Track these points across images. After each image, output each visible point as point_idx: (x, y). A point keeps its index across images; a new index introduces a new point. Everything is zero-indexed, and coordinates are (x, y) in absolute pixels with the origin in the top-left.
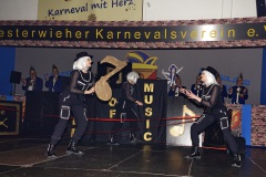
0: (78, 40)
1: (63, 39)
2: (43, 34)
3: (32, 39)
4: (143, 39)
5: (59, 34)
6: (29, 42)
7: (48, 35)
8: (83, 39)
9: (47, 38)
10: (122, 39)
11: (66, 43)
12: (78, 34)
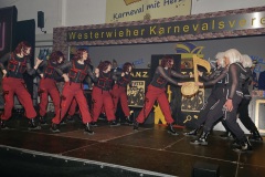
0: (135, 37)
1: (124, 37)
2: (109, 35)
3: (102, 39)
4: (191, 31)
5: (121, 34)
6: (99, 42)
7: (113, 35)
8: (139, 36)
9: (113, 38)
10: (172, 33)
11: (126, 41)
12: (136, 33)
